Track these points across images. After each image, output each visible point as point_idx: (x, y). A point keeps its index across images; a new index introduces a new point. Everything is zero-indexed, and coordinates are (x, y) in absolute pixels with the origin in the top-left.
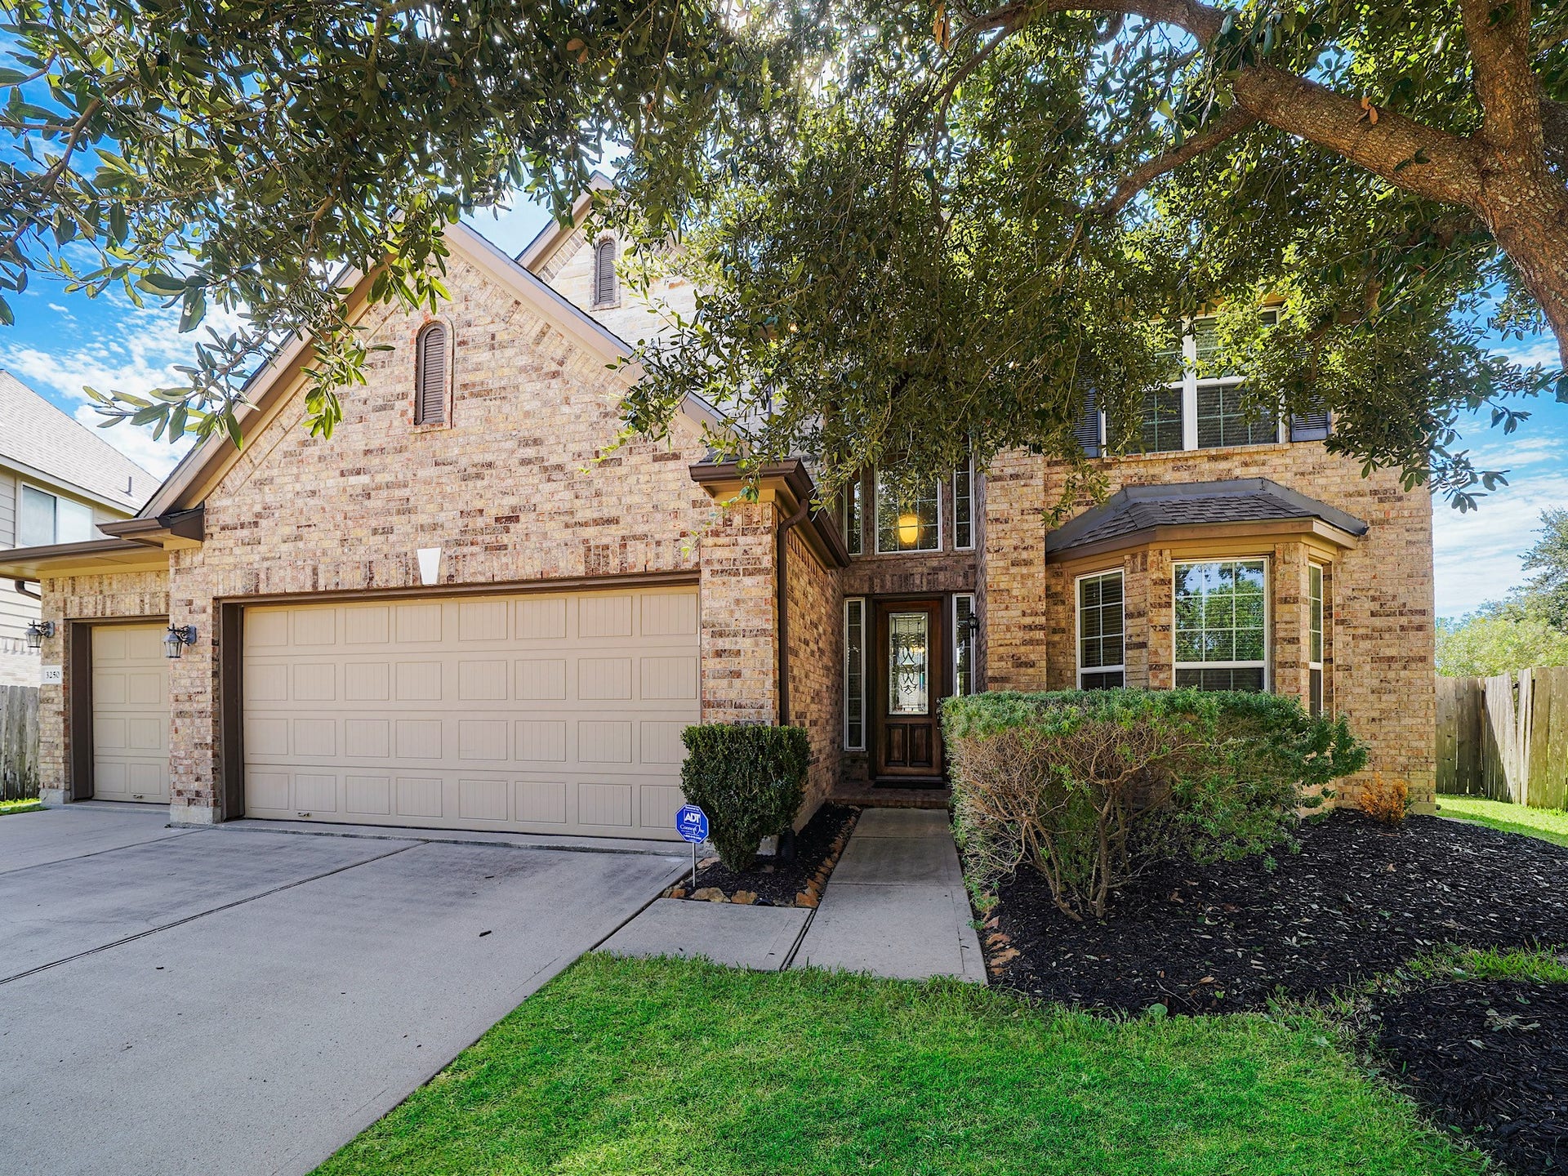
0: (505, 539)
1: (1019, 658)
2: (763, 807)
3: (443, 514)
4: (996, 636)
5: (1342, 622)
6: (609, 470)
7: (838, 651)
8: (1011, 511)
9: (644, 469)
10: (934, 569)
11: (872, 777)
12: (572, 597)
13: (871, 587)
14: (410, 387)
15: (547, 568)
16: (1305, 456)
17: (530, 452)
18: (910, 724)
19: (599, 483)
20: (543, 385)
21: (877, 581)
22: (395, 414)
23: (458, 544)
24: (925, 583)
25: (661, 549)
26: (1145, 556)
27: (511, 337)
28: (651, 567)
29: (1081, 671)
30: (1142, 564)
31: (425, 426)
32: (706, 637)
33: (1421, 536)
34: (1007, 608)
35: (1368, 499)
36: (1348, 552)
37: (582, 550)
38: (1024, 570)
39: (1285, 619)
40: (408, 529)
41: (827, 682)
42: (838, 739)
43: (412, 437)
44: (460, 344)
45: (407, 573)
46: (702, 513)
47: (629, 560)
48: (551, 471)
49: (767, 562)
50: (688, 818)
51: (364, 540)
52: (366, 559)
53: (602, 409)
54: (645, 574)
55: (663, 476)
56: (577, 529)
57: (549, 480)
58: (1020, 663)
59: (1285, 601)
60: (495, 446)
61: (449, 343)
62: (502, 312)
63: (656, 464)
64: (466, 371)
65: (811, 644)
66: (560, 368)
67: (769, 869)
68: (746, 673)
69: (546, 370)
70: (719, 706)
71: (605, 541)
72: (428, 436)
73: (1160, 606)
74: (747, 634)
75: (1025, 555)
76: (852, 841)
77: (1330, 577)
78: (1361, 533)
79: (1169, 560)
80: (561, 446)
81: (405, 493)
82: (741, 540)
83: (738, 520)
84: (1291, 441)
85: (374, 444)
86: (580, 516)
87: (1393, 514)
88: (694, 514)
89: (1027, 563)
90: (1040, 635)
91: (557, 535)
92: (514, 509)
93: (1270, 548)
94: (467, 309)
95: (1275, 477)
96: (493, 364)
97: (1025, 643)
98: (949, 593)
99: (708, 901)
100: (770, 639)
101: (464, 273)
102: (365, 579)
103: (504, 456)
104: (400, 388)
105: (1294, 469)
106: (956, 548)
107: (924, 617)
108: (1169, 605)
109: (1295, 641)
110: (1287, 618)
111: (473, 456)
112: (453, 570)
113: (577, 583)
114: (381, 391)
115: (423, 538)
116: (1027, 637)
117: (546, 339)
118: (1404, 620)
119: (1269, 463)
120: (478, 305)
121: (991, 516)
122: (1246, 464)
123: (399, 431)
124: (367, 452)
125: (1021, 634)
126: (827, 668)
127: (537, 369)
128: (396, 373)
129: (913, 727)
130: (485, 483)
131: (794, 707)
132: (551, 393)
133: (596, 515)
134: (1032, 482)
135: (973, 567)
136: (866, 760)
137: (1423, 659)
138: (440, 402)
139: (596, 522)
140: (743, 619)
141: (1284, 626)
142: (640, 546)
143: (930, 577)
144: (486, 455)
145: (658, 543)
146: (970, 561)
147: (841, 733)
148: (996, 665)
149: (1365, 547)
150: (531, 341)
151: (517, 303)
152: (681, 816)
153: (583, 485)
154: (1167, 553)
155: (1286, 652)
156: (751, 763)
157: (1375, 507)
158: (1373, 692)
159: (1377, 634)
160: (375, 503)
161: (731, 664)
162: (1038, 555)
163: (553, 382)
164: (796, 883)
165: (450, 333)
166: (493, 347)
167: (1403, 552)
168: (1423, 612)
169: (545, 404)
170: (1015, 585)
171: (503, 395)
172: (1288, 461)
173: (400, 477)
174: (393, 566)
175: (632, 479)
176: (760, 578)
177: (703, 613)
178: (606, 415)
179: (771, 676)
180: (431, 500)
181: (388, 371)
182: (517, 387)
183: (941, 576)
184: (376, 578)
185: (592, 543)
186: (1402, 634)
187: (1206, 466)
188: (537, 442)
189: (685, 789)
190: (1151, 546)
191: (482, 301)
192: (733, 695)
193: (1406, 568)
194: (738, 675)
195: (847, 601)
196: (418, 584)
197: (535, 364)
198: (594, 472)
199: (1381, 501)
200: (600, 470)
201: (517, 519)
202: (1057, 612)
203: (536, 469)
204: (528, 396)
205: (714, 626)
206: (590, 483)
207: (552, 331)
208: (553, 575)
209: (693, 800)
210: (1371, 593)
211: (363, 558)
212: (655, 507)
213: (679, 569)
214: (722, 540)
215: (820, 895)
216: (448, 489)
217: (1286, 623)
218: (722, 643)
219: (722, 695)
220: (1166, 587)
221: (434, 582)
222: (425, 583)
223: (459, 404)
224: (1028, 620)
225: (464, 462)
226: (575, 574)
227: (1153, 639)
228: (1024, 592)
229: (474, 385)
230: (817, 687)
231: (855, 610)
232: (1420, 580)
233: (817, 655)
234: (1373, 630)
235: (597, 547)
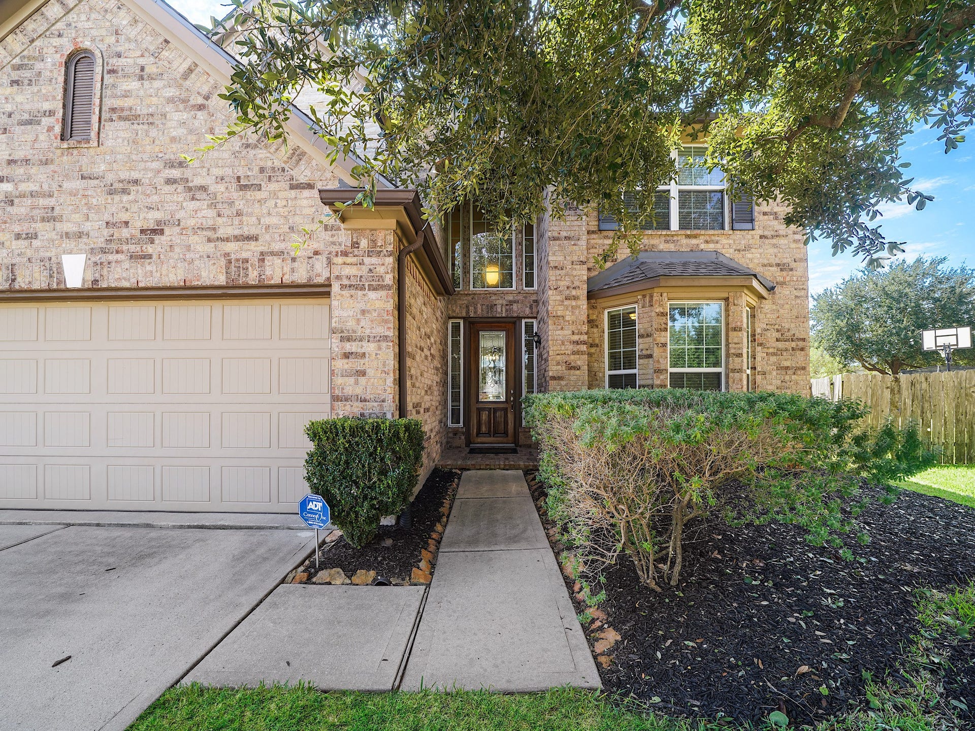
0: (150, 249)
1: (570, 364)
2: (381, 494)
3: (89, 224)
4: (555, 348)
5: (761, 344)
6: (249, 194)
7: (444, 357)
8: (565, 262)
9: (281, 195)
10: (510, 301)
11: (467, 445)
12: (217, 304)
13: (468, 312)
14: (57, 105)
15: (190, 277)
16: (740, 239)
17: (175, 173)
18: (494, 408)
19: (240, 205)
20: (190, 116)
21: (471, 308)
22: (41, 129)
23: (103, 251)
24: (504, 311)
25: (296, 265)
26: (651, 296)
27: (160, 71)
28: (287, 279)
29: (608, 373)
30: (649, 302)
31: (72, 143)
32: (336, 341)
33: (802, 293)
34: (562, 328)
35: (774, 269)
36: (764, 301)
37: (223, 262)
38: (574, 303)
39: (734, 341)
40: (53, 235)
41: (437, 379)
42: (444, 420)
43: (59, 152)
44: (109, 72)
45: (51, 276)
46: (333, 236)
47: (267, 273)
48: (195, 191)
49: (389, 279)
50: (311, 506)
51: (7, 244)
52: (9, 261)
53: (244, 141)
54: (281, 286)
55: (299, 202)
56: (219, 243)
57: (193, 199)
58: (571, 367)
59: (735, 329)
60: (142, 165)
61: (98, 69)
62: (152, 48)
63: (293, 192)
64: (115, 96)
65: (425, 350)
66: (205, 102)
67: (389, 542)
68: (371, 373)
69: (192, 102)
70: (346, 400)
71: (245, 255)
72: (75, 152)
73: (661, 330)
74: (371, 339)
75: (574, 293)
76: (457, 503)
77: (754, 316)
78: (771, 289)
79: (666, 299)
80: (205, 170)
81: (51, 202)
82: (367, 260)
83: (364, 243)
84: (733, 229)
85: (19, 155)
86: (221, 233)
87: (788, 279)
88: (326, 236)
89: (576, 298)
90: (584, 348)
91: (199, 248)
92: (159, 223)
93: (725, 295)
94: (117, 41)
95: (724, 251)
96: (142, 93)
97: (574, 353)
98: (520, 318)
99: (330, 583)
100: (391, 344)
101: (115, 9)
102: (6, 281)
103: (150, 175)
104: (47, 106)
105: (734, 247)
106: (525, 288)
107: (503, 334)
108: (666, 329)
109: (740, 355)
110: (736, 340)
111: (120, 173)
112: (97, 275)
113: (220, 292)
114: (27, 107)
115: (67, 244)
116: (575, 349)
117: (193, 76)
118: (793, 344)
119: (720, 242)
120: (129, 40)
121: (552, 265)
122: (707, 242)
123: (45, 145)
124: (11, 162)
125: (571, 347)
126: (437, 369)
127: (185, 101)
128: (44, 91)
129: (495, 410)
130: (131, 197)
131: (411, 400)
132: (196, 123)
133: (237, 232)
134: (579, 243)
135: (536, 301)
136: (463, 433)
137: (804, 368)
138: (88, 123)
139: (237, 238)
140: (367, 327)
141: (734, 346)
142: (277, 261)
143: (507, 307)
144: (133, 173)
145: (294, 260)
146: (534, 298)
147: (446, 416)
148: (555, 368)
149: (773, 298)
150: (179, 76)
151: (166, 41)
152: (304, 504)
153: (225, 206)
154: (665, 295)
155: (735, 363)
156: (371, 455)
157: (778, 274)
158: (777, 388)
159: (779, 352)
160: (20, 209)
161: (358, 364)
162: (583, 293)
163: (199, 113)
164: (412, 554)
165: (99, 61)
166: (141, 78)
167: (793, 302)
168: (804, 340)
169: (191, 132)
170: (568, 312)
171: (151, 120)
172: (731, 242)
173: (45, 187)
174: (36, 269)
175: (271, 203)
176: (383, 293)
177: (333, 321)
178: (248, 146)
179: (392, 375)
180: (76, 210)
181: (35, 89)
182: (164, 115)
183: (515, 307)
184: (19, 279)
185: (233, 257)
186: (793, 353)
187: (684, 241)
188: (181, 164)
189: (309, 479)
190: (656, 290)
191: (132, 36)
192: (358, 391)
193: (795, 313)
194: (363, 373)
195: (451, 321)
196: (62, 286)
197: (182, 96)
198: (235, 195)
199: (781, 270)
200: (241, 193)
201: (162, 232)
202: (593, 333)
203: (180, 188)
204: (174, 124)
205: (342, 332)
206: (231, 204)
207: (199, 69)
208: (195, 283)
209: (316, 490)
210: (777, 327)
211: (5, 261)
212: (291, 228)
213: (312, 283)
214: (349, 260)
215: (433, 565)
216: (94, 201)
217: (736, 344)
218: (349, 347)
219: (349, 391)
220: (664, 318)
221: (78, 285)
222: (69, 286)
223: (108, 127)
224: (576, 338)
225: (110, 177)
226: (216, 283)
227: (656, 352)
228: (573, 318)
229: (122, 110)
230: (429, 383)
231: (456, 328)
232: (802, 320)
233: (430, 358)
234: (778, 350)
235: (238, 260)
